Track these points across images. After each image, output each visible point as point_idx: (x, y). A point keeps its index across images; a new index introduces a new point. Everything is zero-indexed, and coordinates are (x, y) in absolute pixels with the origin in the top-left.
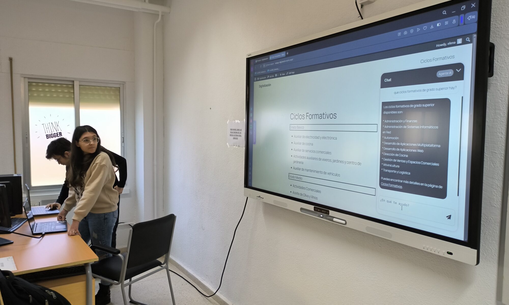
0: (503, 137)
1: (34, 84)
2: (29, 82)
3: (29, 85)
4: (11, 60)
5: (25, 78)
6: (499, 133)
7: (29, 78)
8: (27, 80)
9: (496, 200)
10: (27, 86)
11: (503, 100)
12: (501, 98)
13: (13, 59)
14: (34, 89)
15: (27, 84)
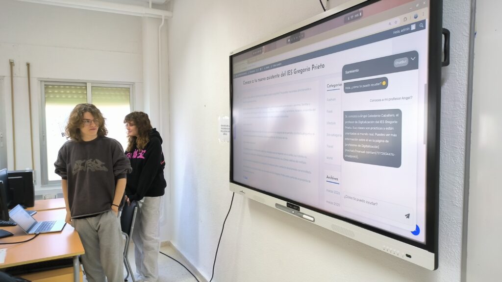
0: (463, 130)
1: (50, 87)
2: (45, 85)
3: (45, 88)
4: (28, 65)
5: (41, 81)
6: (459, 126)
7: (45, 81)
8: (43, 84)
9: (457, 199)
10: (44, 89)
11: (462, 90)
12: (460, 88)
13: (30, 65)
14: (50, 91)
15: (43, 87)
